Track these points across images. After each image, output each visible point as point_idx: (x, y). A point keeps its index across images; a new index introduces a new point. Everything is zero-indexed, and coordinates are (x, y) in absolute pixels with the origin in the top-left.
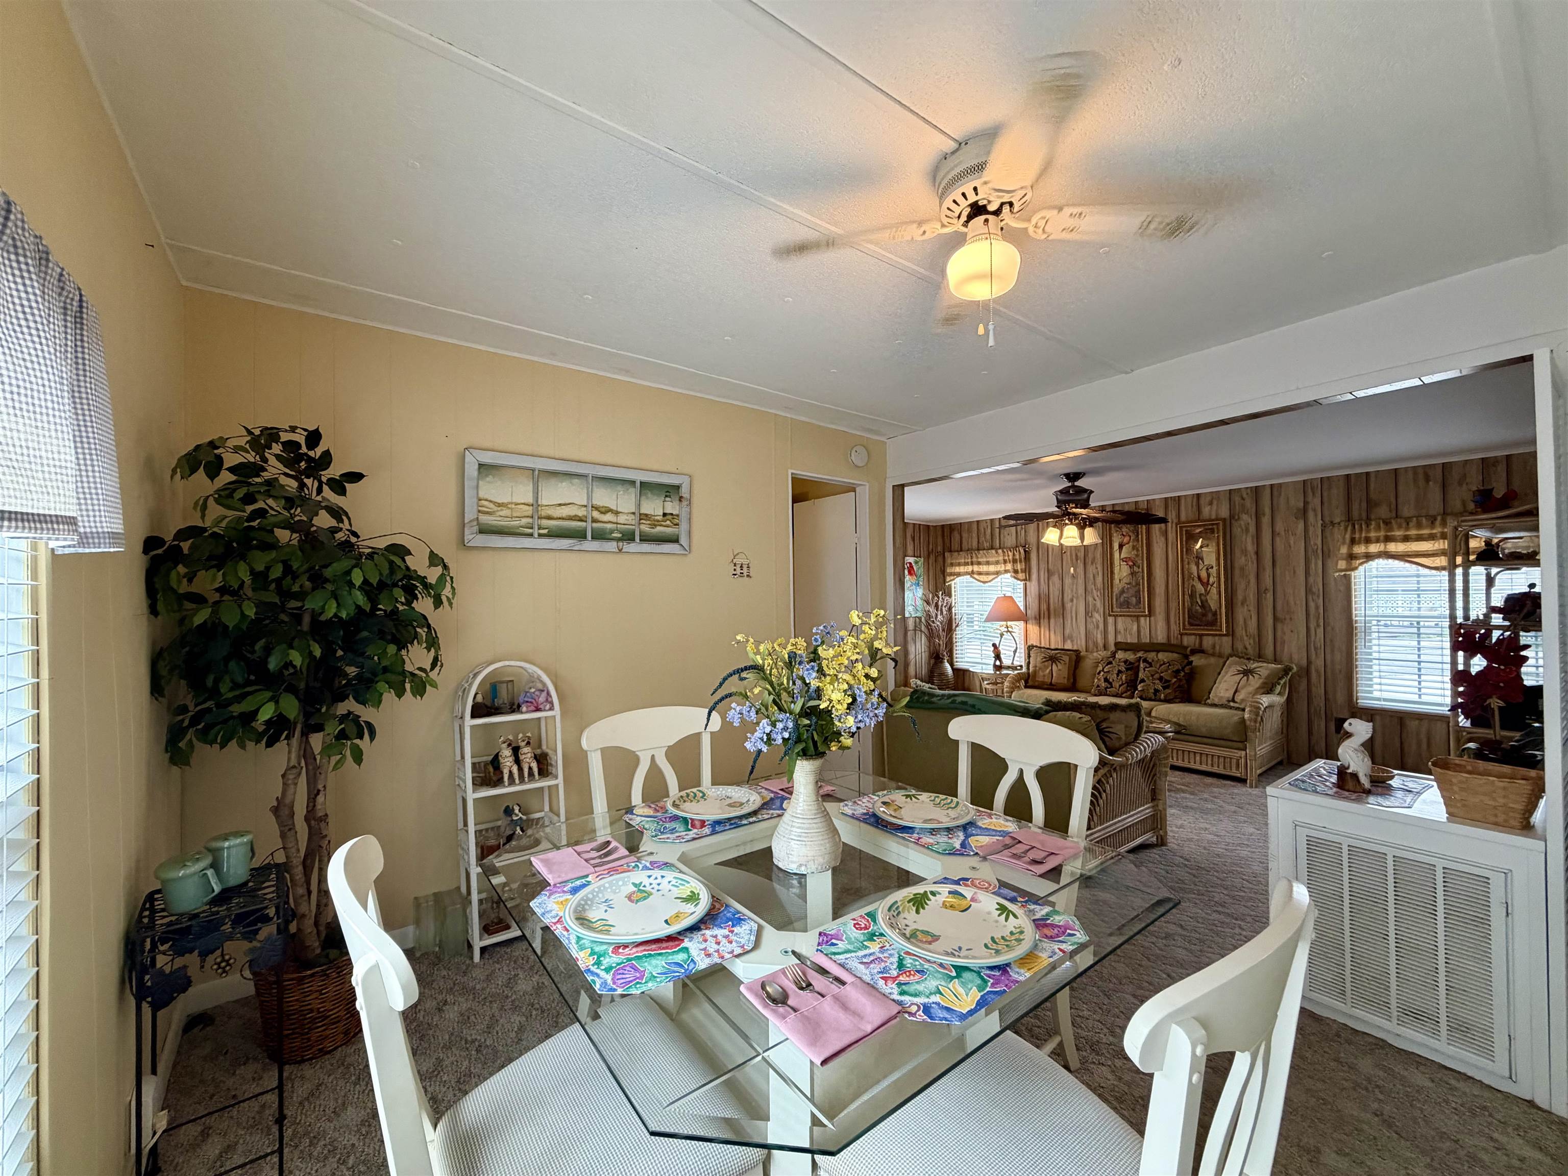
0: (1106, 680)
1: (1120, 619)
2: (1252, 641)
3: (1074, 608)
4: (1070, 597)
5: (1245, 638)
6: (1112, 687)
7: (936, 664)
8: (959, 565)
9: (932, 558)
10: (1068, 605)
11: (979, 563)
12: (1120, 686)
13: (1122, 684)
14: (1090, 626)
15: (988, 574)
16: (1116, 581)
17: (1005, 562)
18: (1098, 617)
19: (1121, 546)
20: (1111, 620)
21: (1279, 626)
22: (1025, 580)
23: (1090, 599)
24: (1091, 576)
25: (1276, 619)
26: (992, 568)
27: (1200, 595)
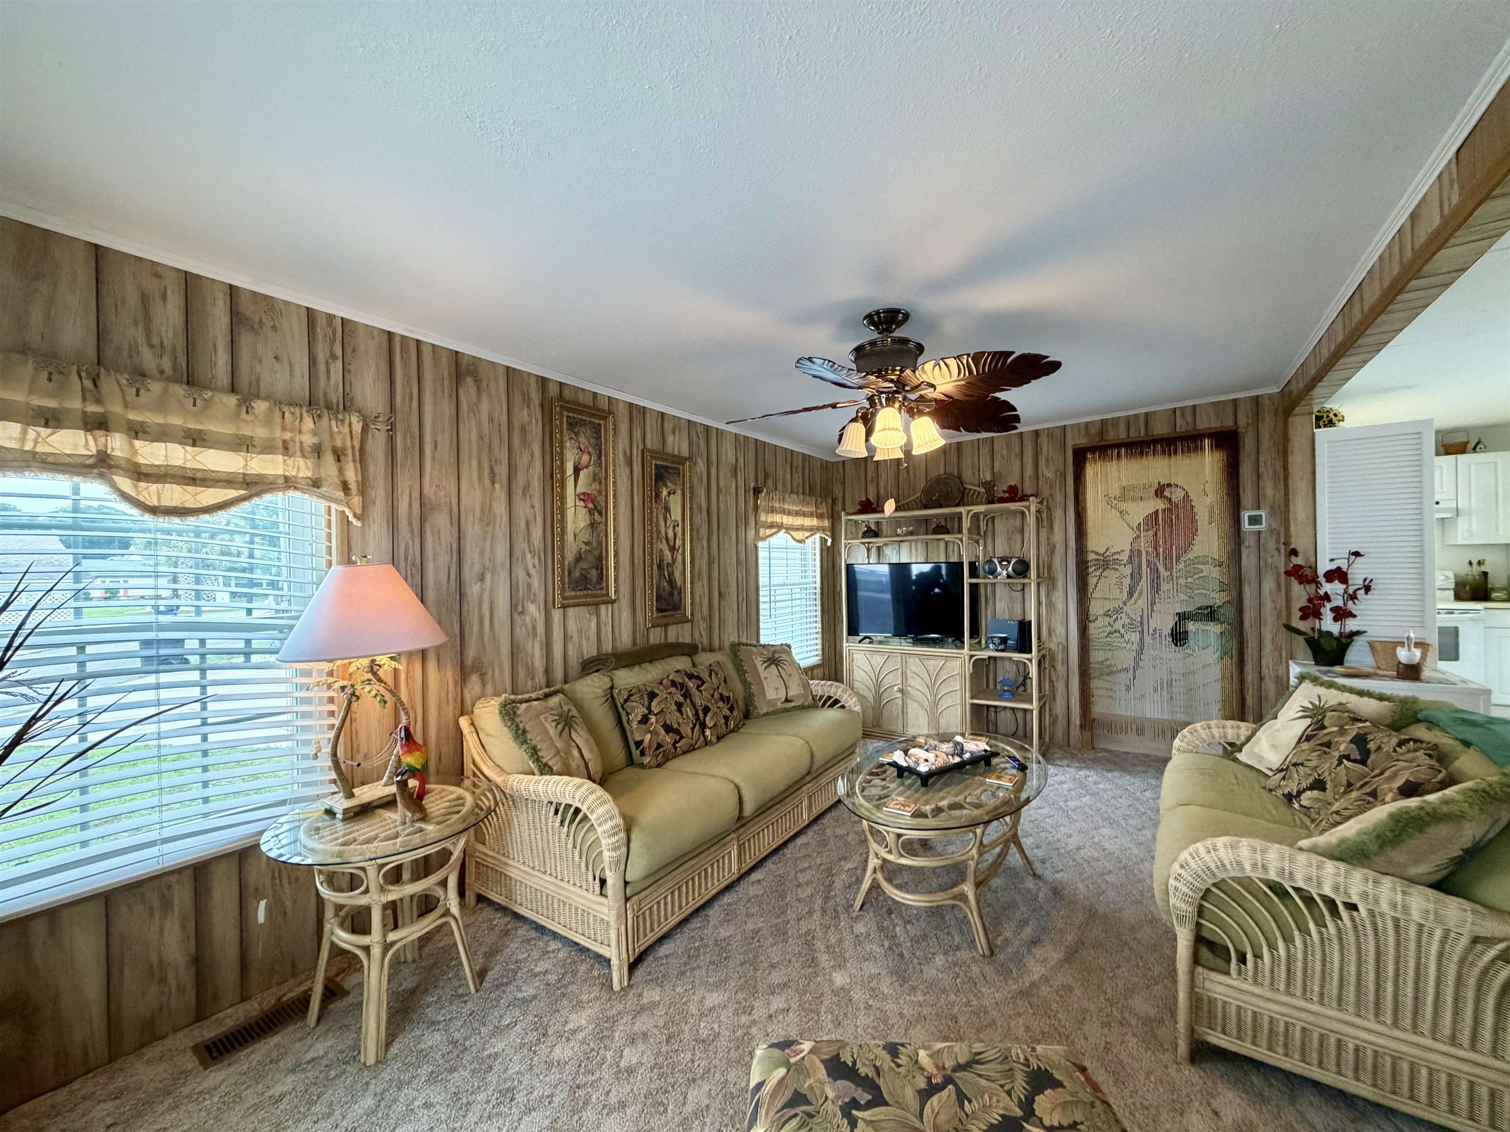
0: (668, 729)
1: (571, 612)
3: (486, 598)
4: (477, 568)
6: (682, 737)
10: (473, 590)
12: (693, 729)
13: (695, 725)
14: (520, 633)
15: (195, 479)
16: (570, 537)
17: (288, 449)
18: (534, 611)
19: (577, 470)
20: (557, 615)
21: (722, 603)
23: (520, 573)
24: (523, 524)
27: (668, 564)
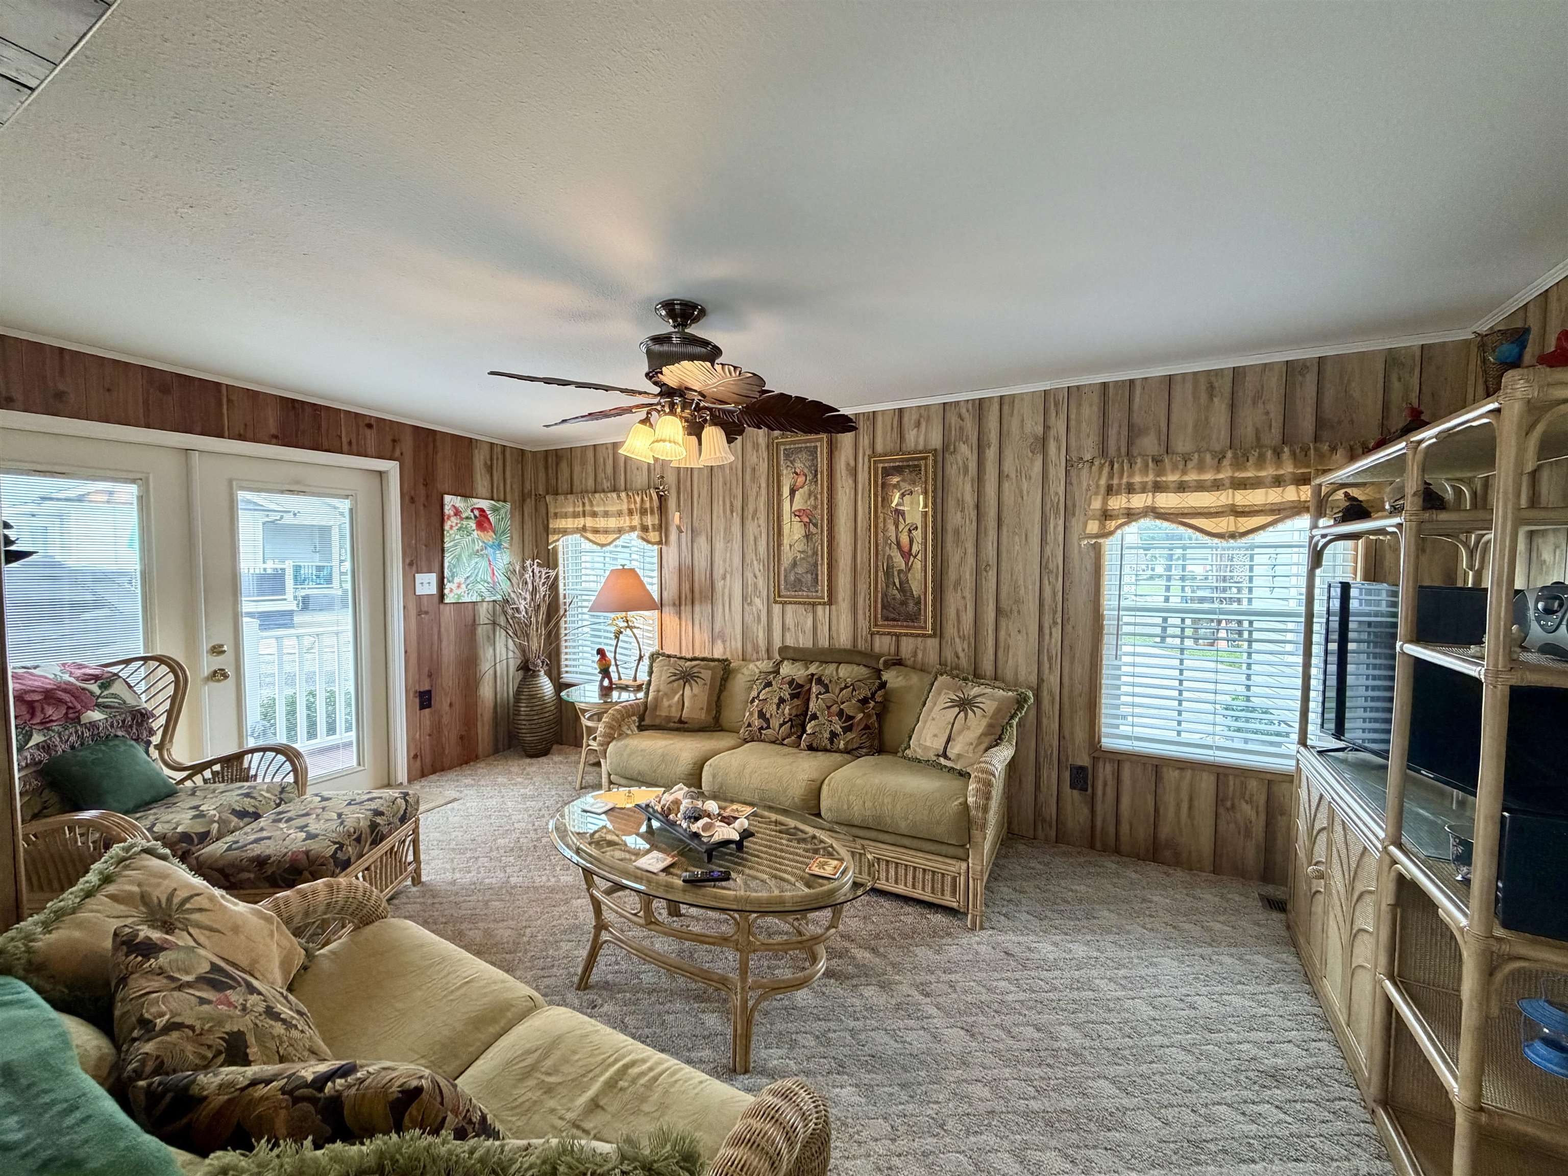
0: (762, 715)
1: (789, 608)
2: (966, 646)
3: (727, 591)
4: (721, 571)
5: (957, 640)
6: (768, 727)
7: (524, 679)
8: (566, 516)
9: (529, 505)
10: (719, 585)
11: (594, 515)
12: (781, 725)
13: (785, 723)
14: (749, 619)
15: (606, 532)
16: (786, 547)
17: (631, 512)
18: (759, 604)
19: (793, 492)
20: (777, 608)
21: (1003, 623)
22: (660, 543)
23: (749, 575)
24: (752, 538)
25: (999, 611)
26: (612, 523)
27: (900, 571)
